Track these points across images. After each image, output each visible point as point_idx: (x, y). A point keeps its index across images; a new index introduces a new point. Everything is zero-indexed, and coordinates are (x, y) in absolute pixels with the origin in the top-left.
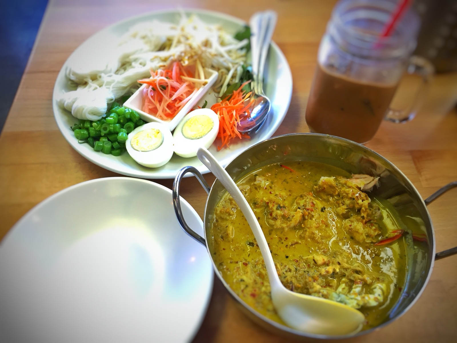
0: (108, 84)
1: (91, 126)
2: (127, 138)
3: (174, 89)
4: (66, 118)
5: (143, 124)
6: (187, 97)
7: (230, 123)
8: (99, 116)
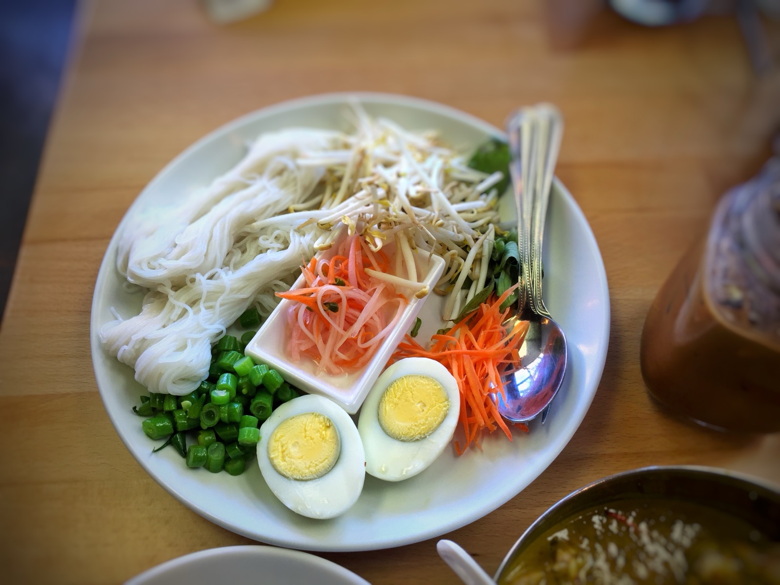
0: (213, 296)
1: (179, 407)
2: (259, 439)
3: (356, 305)
4: (121, 381)
5: (292, 397)
6: (383, 328)
7: (482, 394)
8: (195, 382)
